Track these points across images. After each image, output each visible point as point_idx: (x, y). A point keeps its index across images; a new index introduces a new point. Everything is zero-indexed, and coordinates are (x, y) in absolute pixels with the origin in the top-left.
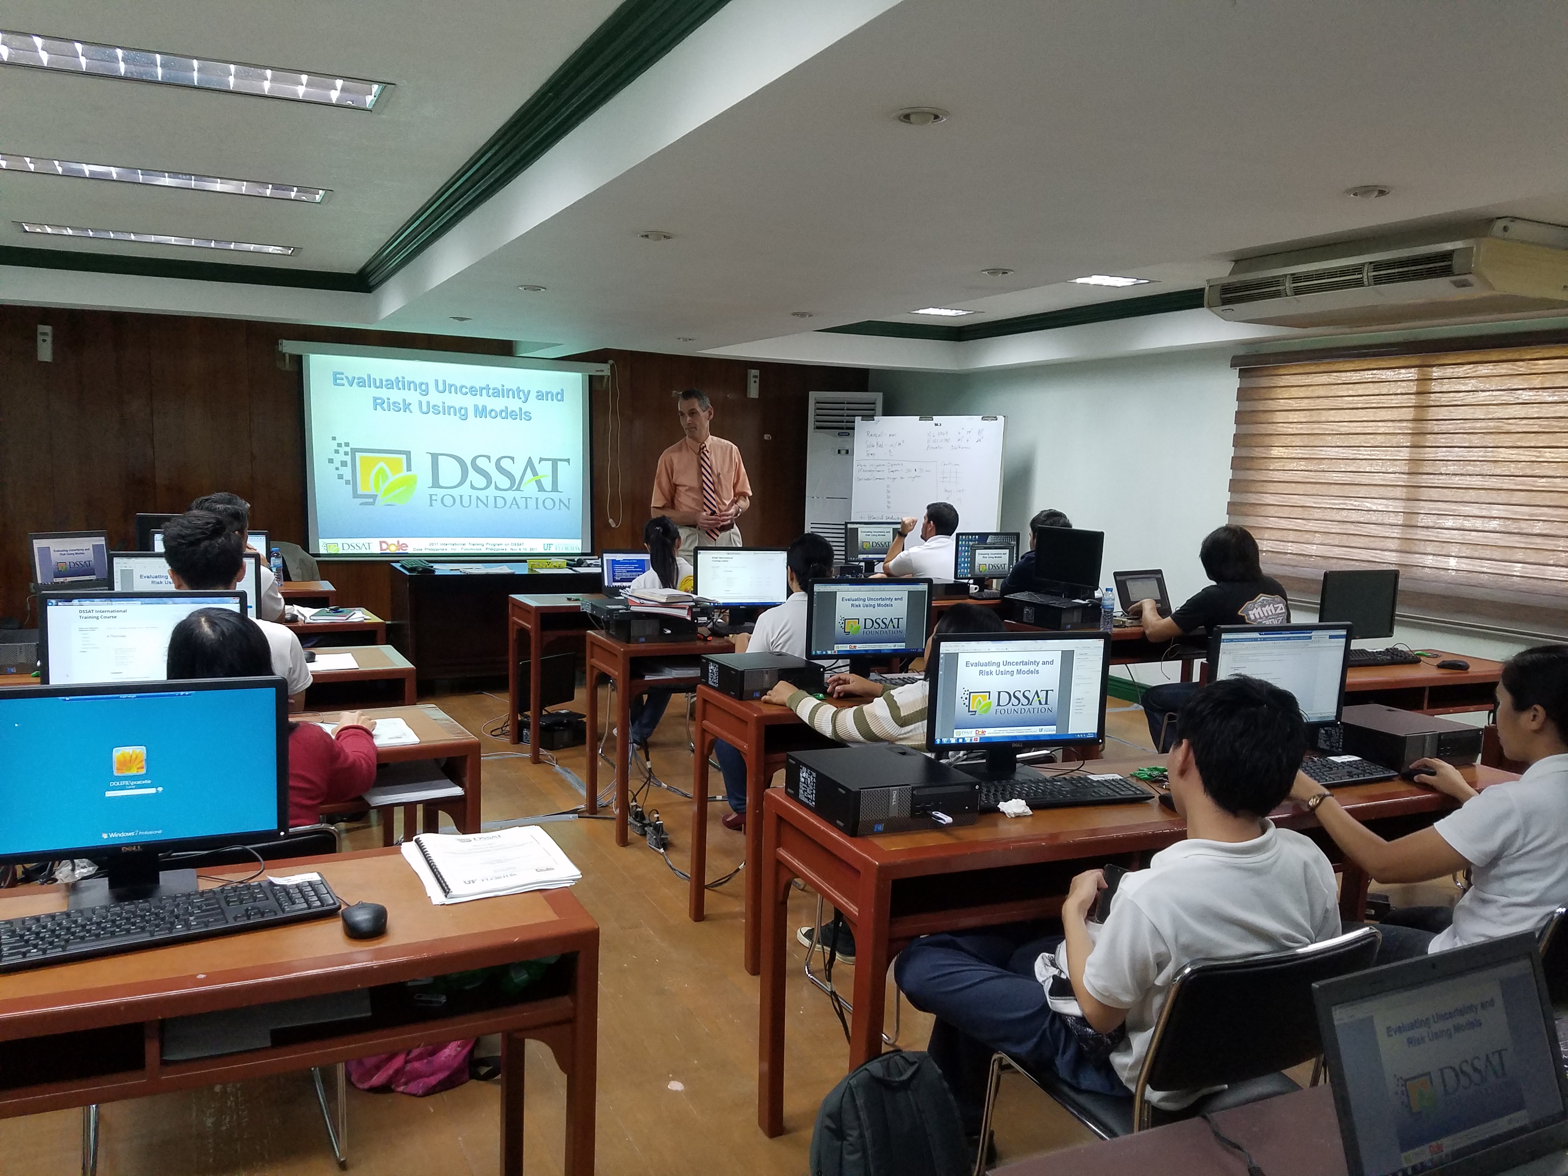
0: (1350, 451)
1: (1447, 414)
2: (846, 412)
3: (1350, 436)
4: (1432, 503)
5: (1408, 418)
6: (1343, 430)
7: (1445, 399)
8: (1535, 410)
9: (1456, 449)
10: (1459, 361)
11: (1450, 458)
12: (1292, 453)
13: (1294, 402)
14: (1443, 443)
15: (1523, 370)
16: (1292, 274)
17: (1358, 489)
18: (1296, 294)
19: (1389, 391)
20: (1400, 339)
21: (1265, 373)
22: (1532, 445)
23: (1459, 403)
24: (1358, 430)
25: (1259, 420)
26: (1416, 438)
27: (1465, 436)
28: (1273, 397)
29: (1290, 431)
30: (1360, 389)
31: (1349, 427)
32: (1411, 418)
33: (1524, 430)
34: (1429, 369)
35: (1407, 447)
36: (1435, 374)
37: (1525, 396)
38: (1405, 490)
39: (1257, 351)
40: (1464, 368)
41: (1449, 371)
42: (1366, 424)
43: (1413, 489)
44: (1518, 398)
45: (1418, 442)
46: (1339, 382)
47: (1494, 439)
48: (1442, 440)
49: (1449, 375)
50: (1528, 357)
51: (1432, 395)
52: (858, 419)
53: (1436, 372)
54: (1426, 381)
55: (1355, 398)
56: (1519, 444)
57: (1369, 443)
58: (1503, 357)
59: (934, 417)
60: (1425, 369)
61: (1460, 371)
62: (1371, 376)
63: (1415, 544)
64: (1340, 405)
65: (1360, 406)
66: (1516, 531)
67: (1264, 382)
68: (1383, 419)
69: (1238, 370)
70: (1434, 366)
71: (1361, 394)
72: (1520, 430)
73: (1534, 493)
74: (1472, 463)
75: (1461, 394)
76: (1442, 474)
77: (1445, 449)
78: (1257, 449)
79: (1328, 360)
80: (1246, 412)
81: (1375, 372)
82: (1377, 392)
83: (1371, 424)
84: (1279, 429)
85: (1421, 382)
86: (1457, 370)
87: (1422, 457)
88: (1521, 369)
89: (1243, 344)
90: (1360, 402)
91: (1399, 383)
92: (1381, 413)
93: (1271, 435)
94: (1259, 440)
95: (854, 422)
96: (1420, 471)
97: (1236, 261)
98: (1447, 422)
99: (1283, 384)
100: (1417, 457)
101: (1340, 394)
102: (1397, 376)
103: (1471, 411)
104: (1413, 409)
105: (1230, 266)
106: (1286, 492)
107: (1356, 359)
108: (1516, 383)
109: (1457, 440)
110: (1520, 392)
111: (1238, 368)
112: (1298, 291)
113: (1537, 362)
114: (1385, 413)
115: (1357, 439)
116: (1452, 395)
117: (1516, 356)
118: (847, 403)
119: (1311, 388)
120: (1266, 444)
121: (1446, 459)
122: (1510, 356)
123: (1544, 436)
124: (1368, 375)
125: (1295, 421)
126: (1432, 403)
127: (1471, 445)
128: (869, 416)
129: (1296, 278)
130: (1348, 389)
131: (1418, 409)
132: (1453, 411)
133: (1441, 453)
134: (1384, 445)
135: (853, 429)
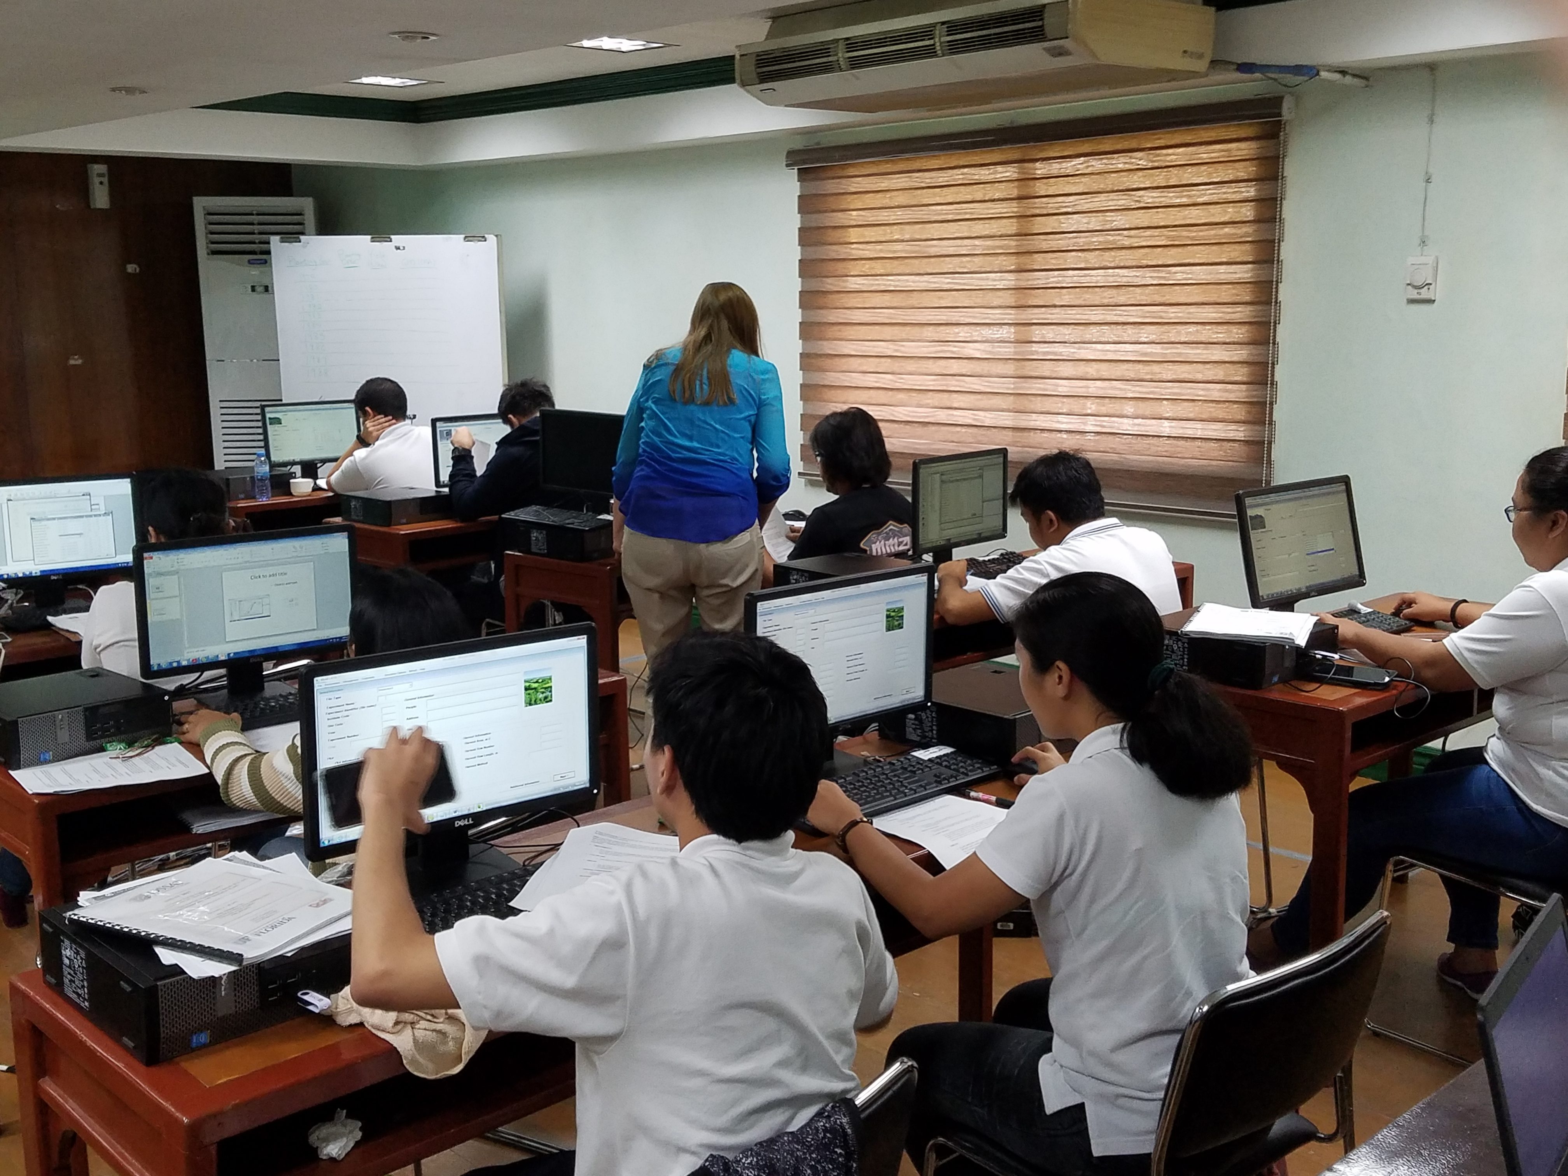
0: (943, 280)
1: (1056, 225)
2: (256, 228)
3: (942, 259)
4: (1046, 345)
5: (1009, 232)
6: (933, 251)
7: (1052, 205)
8: (1161, 216)
9: (1071, 272)
10: (1066, 154)
11: (1064, 285)
12: (873, 285)
13: (869, 214)
14: (1054, 264)
15: (1143, 163)
16: (847, 39)
17: (957, 330)
18: (853, 68)
19: (985, 195)
20: (992, 125)
21: (830, 174)
22: (1160, 263)
23: (1069, 210)
24: (951, 251)
25: (830, 240)
26: (1023, 259)
27: (1080, 254)
28: (842, 207)
29: (868, 254)
30: (949, 195)
31: (940, 246)
32: (1014, 232)
33: (1149, 244)
34: (1030, 165)
35: (1010, 272)
36: (1039, 172)
37: (1149, 198)
38: (1012, 329)
39: (818, 144)
40: (1073, 163)
41: (1055, 167)
42: (959, 242)
43: (1023, 328)
44: (1139, 201)
45: (1025, 265)
46: (923, 185)
47: (1115, 257)
48: (1052, 260)
49: (1055, 172)
50: (1149, 146)
51: (1037, 200)
52: (275, 240)
53: (1041, 169)
54: (1027, 182)
55: (944, 207)
56: (1145, 262)
57: (965, 267)
58: (1119, 147)
59: (392, 237)
60: (1026, 165)
61: (1069, 166)
62: (961, 177)
63: (1031, 401)
64: (926, 218)
65: (950, 217)
66: (1148, 377)
67: (831, 186)
68: (979, 235)
69: (796, 171)
70: (1037, 160)
71: (951, 201)
72: (1144, 244)
73: (1166, 327)
74: (1090, 290)
75: (1071, 198)
76: (1055, 306)
77: (1056, 273)
78: (829, 280)
79: (907, 156)
80: (810, 228)
81: (966, 170)
82: (969, 198)
83: (966, 242)
84: (854, 252)
85: (1022, 183)
86: (1064, 165)
87: (1029, 284)
88: (1140, 162)
89: (798, 134)
90: (948, 212)
91: (997, 184)
92: (977, 227)
93: (844, 260)
94: (831, 266)
95: (269, 243)
96: (1030, 303)
97: (774, 19)
98: (1057, 236)
99: (854, 190)
100: (1023, 284)
101: (926, 201)
102: (993, 176)
103: (1085, 220)
104: (1015, 220)
105: (766, 25)
106: (870, 338)
107: (941, 153)
108: (1136, 180)
109: (1071, 260)
110: (1141, 193)
111: (796, 168)
112: (855, 64)
113: (1158, 152)
114: (981, 227)
115: (950, 263)
116: (1060, 199)
117: (1134, 144)
118: (258, 214)
119: (888, 195)
120: (839, 273)
121: (1059, 285)
122: (1126, 145)
123: (1174, 251)
124: (958, 176)
125: (873, 240)
126: (1038, 211)
127: (1089, 266)
128: (292, 235)
129: (851, 44)
130: (935, 195)
131: (1021, 220)
132: (1063, 221)
133: (1053, 278)
134: (983, 270)
135: (268, 253)
